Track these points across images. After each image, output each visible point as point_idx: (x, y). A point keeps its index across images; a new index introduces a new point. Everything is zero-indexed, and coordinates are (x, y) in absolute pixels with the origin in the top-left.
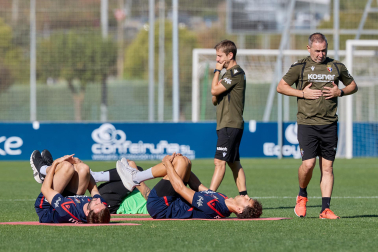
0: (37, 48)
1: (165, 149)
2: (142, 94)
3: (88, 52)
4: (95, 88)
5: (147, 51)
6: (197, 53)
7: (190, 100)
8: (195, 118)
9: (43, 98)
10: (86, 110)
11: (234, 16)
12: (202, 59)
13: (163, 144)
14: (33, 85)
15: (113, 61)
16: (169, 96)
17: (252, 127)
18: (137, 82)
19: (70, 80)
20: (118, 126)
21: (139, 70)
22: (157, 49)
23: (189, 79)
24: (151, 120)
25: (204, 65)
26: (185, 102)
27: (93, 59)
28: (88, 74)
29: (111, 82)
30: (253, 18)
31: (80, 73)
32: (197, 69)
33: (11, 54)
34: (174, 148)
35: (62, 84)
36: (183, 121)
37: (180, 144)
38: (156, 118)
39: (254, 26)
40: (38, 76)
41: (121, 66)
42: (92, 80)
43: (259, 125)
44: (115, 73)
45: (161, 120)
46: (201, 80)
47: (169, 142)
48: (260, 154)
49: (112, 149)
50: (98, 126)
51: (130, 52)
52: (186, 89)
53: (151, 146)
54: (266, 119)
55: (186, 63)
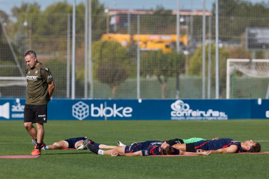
0: (141, 58)
1: (211, 114)
2: (198, 84)
3: (169, 60)
4: (172, 80)
5: (202, 60)
6: (229, 61)
7: (225, 87)
8: (228, 97)
9: (144, 86)
10: (167, 92)
11: (250, 40)
12: (232, 64)
13: (210, 111)
14: (138, 78)
15: (183, 66)
16: (213, 85)
17: (260, 102)
18: (196, 77)
19: (159, 76)
20: (185, 101)
21: (197, 70)
22: (207, 58)
23: (225, 75)
24: (204, 98)
25: (233, 67)
26: (223, 88)
27: (171, 64)
28: (169, 72)
29: (182, 77)
30: (260, 42)
31: (165, 72)
32: (229, 70)
33: (126, 61)
34: (216, 113)
35: (155, 78)
36: (221, 98)
37: (220, 112)
38: (206, 96)
39: (260, 46)
40: (141, 74)
41: (187, 68)
42: (171, 76)
43: (263, 101)
44: (184, 72)
45: (209, 98)
46: (231, 76)
47: (213, 110)
48: (264, 117)
49: (182, 114)
50: (174, 101)
51: (192, 60)
52: (223, 81)
53: (203, 113)
54: (267, 98)
55: (223, 67)
